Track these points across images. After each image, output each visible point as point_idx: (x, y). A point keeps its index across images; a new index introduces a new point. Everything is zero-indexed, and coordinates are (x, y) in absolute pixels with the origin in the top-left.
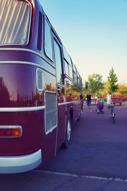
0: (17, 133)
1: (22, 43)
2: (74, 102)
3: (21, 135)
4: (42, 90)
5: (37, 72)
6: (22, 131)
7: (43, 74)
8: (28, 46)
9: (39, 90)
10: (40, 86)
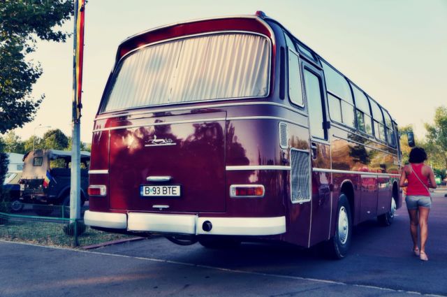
0: (259, 193)
1: (262, 94)
2: (361, 173)
3: (263, 194)
4: (287, 147)
5: (280, 127)
6: (264, 190)
7: (287, 128)
8: (269, 97)
9: (283, 147)
10: (284, 143)
